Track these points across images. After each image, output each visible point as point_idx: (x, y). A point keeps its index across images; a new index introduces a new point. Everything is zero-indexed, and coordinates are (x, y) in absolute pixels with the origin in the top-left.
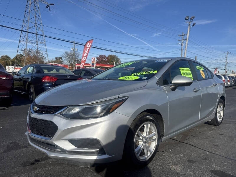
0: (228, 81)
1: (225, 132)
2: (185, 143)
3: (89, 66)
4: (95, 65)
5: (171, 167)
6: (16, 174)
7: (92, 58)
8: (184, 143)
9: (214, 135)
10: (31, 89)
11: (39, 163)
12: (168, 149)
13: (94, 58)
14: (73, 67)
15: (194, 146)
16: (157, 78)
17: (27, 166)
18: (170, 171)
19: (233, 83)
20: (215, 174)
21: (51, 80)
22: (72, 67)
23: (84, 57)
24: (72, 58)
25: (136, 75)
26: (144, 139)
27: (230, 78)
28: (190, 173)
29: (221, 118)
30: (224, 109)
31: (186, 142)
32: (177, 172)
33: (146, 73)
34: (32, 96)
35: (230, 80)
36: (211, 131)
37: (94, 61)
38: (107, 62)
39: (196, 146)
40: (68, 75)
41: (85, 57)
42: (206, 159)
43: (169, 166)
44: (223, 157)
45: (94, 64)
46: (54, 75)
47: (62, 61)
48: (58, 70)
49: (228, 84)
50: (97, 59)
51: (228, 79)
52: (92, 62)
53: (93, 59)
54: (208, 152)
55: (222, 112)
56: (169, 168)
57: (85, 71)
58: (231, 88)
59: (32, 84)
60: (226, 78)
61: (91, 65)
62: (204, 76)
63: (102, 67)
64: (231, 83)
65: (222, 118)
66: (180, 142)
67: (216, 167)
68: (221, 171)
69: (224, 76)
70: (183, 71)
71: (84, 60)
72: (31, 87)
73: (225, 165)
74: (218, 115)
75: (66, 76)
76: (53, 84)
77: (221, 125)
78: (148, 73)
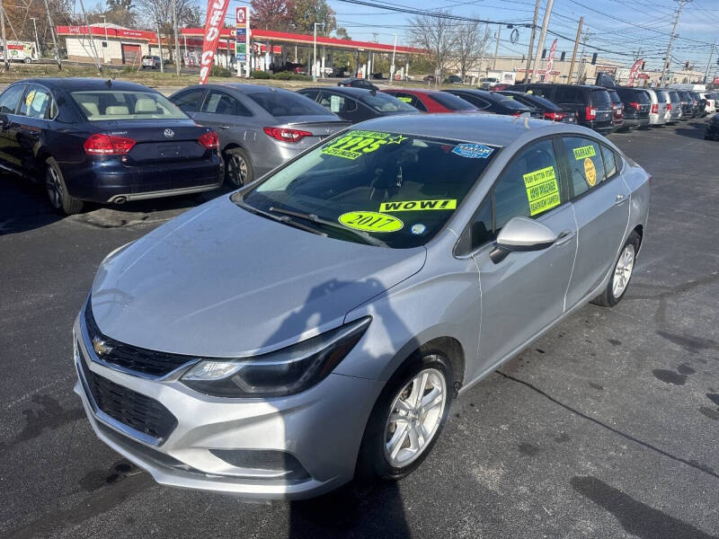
0: (668, 107)
1: (626, 334)
2: (518, 381)
3: (228, 36)
4: (249, 33)
5: (475, 471)
6: (75, 517)
7: (238, 9)
8: (513, 379)
9: (596, 346)
10: (52, 170)
11: (130, 474)
12: (472, 405)
13: (244, 9)
14: (173, 38)
15: (540, 392)
16: (454, 232)
17: (101, 486)
18: (473, 484)
19: (680, 115)
20: (583, 491)
21: (113, 148)
22: (169, 36)
23: (212, 29)
24: (167, 7)
25: (392, 210)
26: (411, 415)
27: (673, 100)
28: (523, 489)
29: (622, 285)
30: (635, 255)
31: (520, 378)
32: (490, 488)
33: (423, 206)
34: (59, 195)
35: (674, 106)
36: (590, 328)
37: (244, 21)
38: (287, 20)
39: (546, 392)
40: (166, 128)
41: (216, 30)
42: (565, 438)
43: (472, 467)
44: (610, 428)
45: (244, 30)
46: (123, 130)
47: (133, 14)
48: (130, 103)
49: (666, 117)
50: (252, 9)
51: (668, 102)
52: (238, 22)
53: (241, 11)
54: (574, 411)
55: (630, 267)
56: (470, 476)
57: (220, 96)
58: (670, 131)
59: (50, 156)
60: (661, 99)
61: (235, 33)
62: (592, 179)
63: (272, 41)
64: (675, 115)
65: (625, 284)
66: (505, 376)
67: (589, 468)
68: (597, 481)
69: (658, 92)
70: (534, 183)
71: (212, 39)
72: (49, 166)
73: (609, 459)
74: (617, 278)
75: (163, 129)
76: (124, 160)
77: (619, 304)
78: (428, 208)
